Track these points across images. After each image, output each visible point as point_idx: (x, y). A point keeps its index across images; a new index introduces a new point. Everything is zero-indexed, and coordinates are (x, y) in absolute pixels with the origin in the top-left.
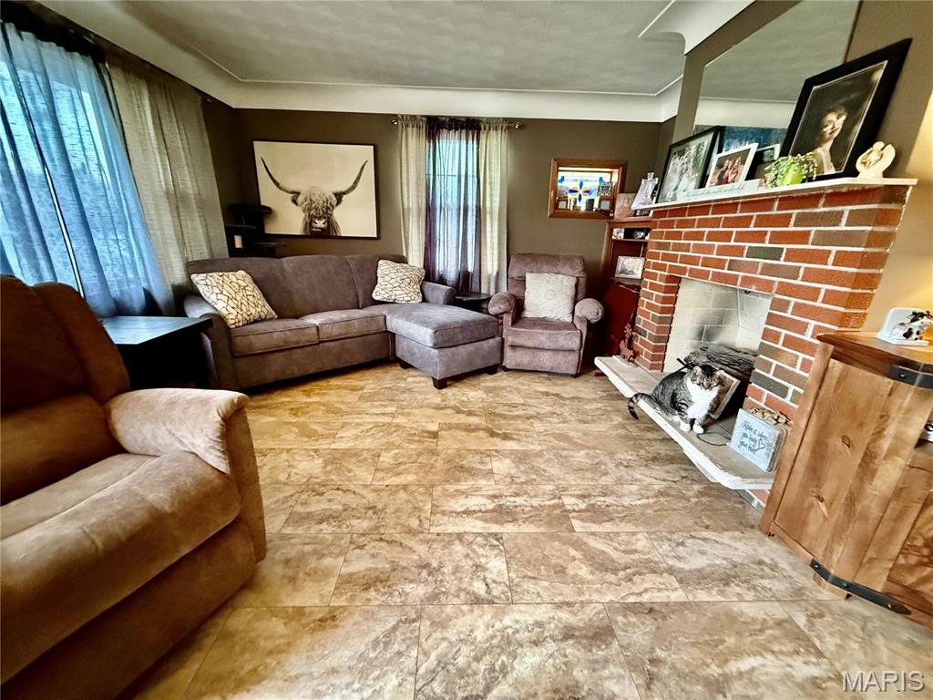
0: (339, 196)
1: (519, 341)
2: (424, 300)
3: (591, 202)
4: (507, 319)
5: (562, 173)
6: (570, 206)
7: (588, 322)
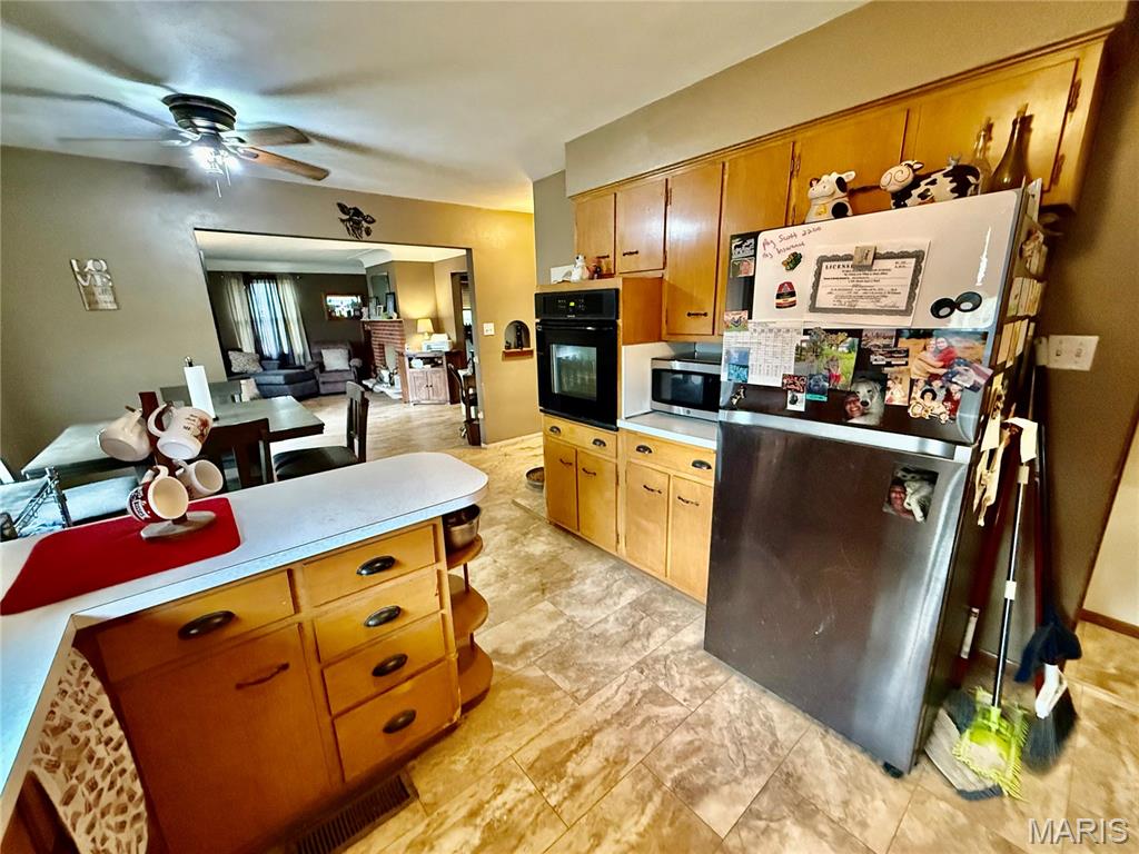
1: (325, 380)
2: (264, 369)
3: (349, 312)
4: (317, 371)
5: (328, 298)
6: (338, 314)
7: (357, 368)
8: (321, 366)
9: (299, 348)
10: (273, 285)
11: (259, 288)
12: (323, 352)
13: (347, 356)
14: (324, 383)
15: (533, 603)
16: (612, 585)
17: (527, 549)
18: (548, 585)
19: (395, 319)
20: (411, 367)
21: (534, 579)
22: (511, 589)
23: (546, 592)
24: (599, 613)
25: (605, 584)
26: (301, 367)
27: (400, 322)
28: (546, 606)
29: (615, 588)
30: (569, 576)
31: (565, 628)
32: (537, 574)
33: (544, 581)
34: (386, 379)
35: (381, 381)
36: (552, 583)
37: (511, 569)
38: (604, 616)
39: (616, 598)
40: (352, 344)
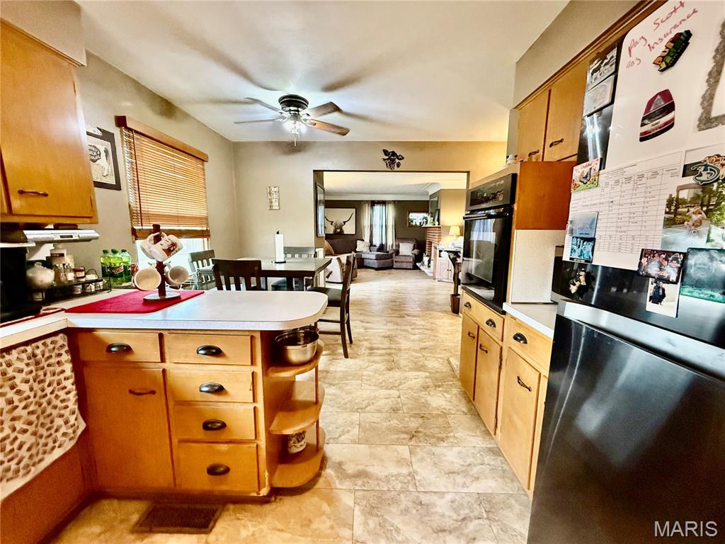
0: (345, 222)
1: (397, 260)
2: (371, 251)
3: (420, 223)
4: (395, 255)
5: (411, 214)
6: (414, 224)
7: (415, 255)
8: (397, 252)
9: (390, 241)
10: (384, 207)
11: (377, 208)
12: (401, 244)
13: (412, 248)
14: (396, 262)
15: (398, 442)
16: (475, 466)
17: (429, 398)
18: (420, 435)
19: (437, 225)
20: (440, 256)
21: (414, 424)
22: (392, 422)
23: (413, 439)
24: (441, 484)
25: (469, 460)
26: (388, 252)
27: (440, 228)
28: (404, 450)
29: (475, 470)
30: (444, 435)
31: (401, 478)
32: (420, 421)
33: (420, 429)
34: (426, 263)
35: (423, 264)
36: (425, 434)
37: (404, 407)
38: (444, 490)
39: (469, 480)
40: (417, 241)
